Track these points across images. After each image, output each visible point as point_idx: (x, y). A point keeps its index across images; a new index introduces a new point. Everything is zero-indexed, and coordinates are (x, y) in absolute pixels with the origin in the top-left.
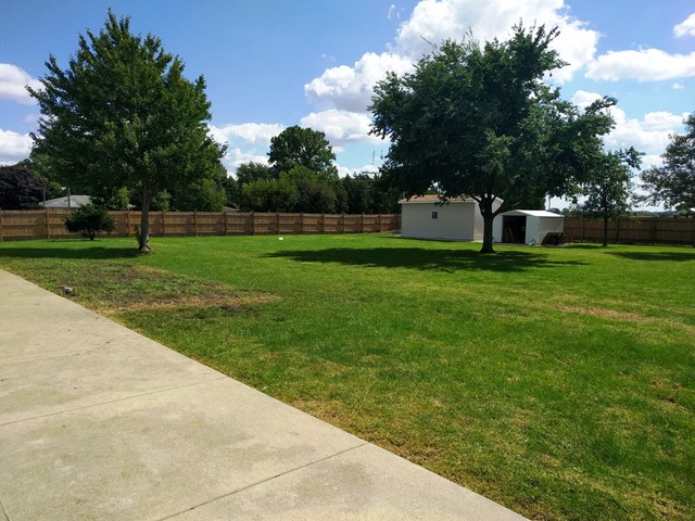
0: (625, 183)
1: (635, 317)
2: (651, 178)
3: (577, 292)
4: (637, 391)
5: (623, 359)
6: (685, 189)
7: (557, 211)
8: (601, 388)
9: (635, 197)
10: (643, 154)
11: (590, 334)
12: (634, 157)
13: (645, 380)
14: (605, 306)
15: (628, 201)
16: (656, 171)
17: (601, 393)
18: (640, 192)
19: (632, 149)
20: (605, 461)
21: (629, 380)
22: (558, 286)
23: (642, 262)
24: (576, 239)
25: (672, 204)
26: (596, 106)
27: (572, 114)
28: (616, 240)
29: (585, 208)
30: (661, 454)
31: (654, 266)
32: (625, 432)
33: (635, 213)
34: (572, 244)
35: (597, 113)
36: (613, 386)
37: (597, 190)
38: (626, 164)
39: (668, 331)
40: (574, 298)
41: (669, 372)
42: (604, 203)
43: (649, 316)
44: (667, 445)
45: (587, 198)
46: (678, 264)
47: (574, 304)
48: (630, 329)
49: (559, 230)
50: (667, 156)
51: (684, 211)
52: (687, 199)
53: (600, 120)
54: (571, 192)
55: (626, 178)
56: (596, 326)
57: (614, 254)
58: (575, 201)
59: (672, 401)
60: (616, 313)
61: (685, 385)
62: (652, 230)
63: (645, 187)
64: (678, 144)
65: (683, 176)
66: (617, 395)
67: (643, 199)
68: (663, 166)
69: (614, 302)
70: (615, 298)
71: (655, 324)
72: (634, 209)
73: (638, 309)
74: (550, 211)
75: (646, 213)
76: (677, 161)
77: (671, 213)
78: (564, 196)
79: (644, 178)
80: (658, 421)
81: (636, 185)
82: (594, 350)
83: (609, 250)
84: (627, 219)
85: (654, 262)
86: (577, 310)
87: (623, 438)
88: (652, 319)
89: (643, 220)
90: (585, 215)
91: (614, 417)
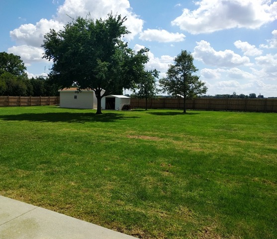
0: (153, 84)
1: (156, 139)
2: (162, 82)
3: (135, 130)
4: (156, 169)
5: (151, 156)
6: (174, 87)
7: (128, 95)
8: (142, 169)
9: (157, 90)
10: (159, 72)
11: (139, 147)
12: (156, 73)
13: (158, 164)
14: (145, 135)
15: (155, 91)
16: (164, 79)
17: (142, 171)
18: (159, 88)
19: (155, 70)
20: (142, 199)
21: (153, 165)
22: (128, 128)
23: (160, 116)
24: (135, 107)
25: (170, 92)
26: (142, 51)
27: (132, 54)
28: (151, 107)
29: (138, 94)
30: (162, 193)
31: (164, 118)
32: (150, 186)
33: (157, 96)
34: (134, 109)
35: (142, 54)
36: (147, 168)
37: (143, 86)
38: (153, 76)
39: (167, 144)
40: (133, 132)
41: (167, 160)
42: (146, 92)
43: (161, 138)
44: (164, 189)
45: (139, 90)
46: (172, 116)
47: (133, 135)
48: (154, 144)
49: (129, 104)
50: (168, 73)
51: (175, 96)
52: (175, 91)
53: (143, 57)
54: (133, 87)
55: (154, 82)
56: (141, 143)
57: (150, 113)
58: (134, 91)
59: (167, 171)
60: (149, 138)
61: (172, 164)
62: (163, 103)
63: (160, 86)
64: (172, 68)
65: (173, 81)
66: (147, 172)
67: (160, 90)
68: (167, 77)
69: (149, 133)
70: (149, 131)
71: (163, 141)
72: (157, 95)
73: (158, 135)
74: (126, 95)
75: (161, 96)
76: (171, 75)
77: (170, 96)
78: (130, 89)
79: (160, 82)
80: (162, 180)
81: (157, 85)
82: (140, 153)
83: (148, 112)
84: (154, 99)
85: (164, 116)
86: (135, 137)
87: (149, 188)
88: (162, 139)
89: (160, 99)
90: (139, 97)
91: (146, 180)
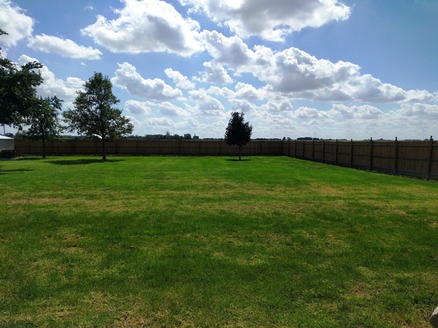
0: (54, 119)
1: (60, 201)
2: (68, 115)
3: (22, 190)
4: (56, 246)
5: (48, 228)
6: (87, 123)
7: (10, 135)
8: (33, 251)
9: (60, 127)
10: (62, 101)
11: (28, 216)
12: (57, 102)
13: (60, 238)
14: (41, 196)
15: (57, 129)
16: (70, 112)
17: (31, 254)
18: (63, 124)
19: (55, 97)
20: (28, 299)
21: (51, 240)
22: (8, 187)
23: (66, 166)
24: (24, 154)
25: (82, 131)
26: (29, 66)
28: (51, 154)
29: (29, 133)
30: (65, 280)
31: (73, 168)
32: (44, 274)
33: (61, 137)
34: (21, 157)
35: (30, 71)
36: (40, 247)
37: (36, 121)
38: (52, 106)
39: (77, 206)
40: (19, 194)
41: (74, 230)
42: (41, 130)
43: (67, 198)
44: (68, 274)
45: (30, 126)
46: (86, 165)
47: (19, 198)
48: (55, 209)
49: (11, 148)
50: (75, 103)
51: (89, 136)
52: (89, 129)
53: (32, 76)
54: (18, 123)
55: (55, 115)
56: (32, 211)
57: (50, 162)
58: (21, 128)
59: (75, 246)
60: (47, 200)
61: (82, 235)
62: (72, 146)
63: (65, 121)
64: (82, 97)
65: (85, 115)
66: (41, 253)
67: (65, 128)
68: (75, 109)
69: (47, 193)
70: (48, 190)
71: (70, 203)
72: (61, 134)
73: (62, 195)
74: (6, 135)
75: (69, 137)
76: (82, 107)
77: (81, 137)
78: (12, 125)
79: (64, 116)
80: (65, 261)
81: (61, 121)
82: (29, 226)
83: (46, 160)
84: (57, 140)
85: (73, 166)
86: (21, 202)
87: (42, 278)
88: (69, 200)
89: (67, 141)
90: (30, 138)
91: (38, 267)
